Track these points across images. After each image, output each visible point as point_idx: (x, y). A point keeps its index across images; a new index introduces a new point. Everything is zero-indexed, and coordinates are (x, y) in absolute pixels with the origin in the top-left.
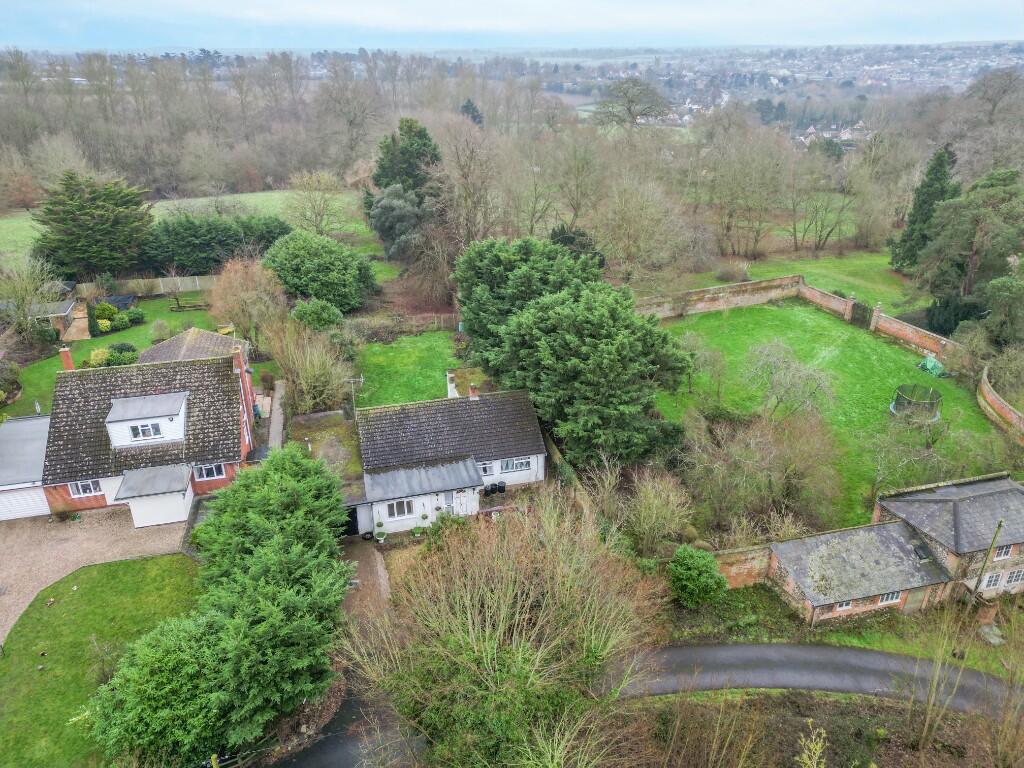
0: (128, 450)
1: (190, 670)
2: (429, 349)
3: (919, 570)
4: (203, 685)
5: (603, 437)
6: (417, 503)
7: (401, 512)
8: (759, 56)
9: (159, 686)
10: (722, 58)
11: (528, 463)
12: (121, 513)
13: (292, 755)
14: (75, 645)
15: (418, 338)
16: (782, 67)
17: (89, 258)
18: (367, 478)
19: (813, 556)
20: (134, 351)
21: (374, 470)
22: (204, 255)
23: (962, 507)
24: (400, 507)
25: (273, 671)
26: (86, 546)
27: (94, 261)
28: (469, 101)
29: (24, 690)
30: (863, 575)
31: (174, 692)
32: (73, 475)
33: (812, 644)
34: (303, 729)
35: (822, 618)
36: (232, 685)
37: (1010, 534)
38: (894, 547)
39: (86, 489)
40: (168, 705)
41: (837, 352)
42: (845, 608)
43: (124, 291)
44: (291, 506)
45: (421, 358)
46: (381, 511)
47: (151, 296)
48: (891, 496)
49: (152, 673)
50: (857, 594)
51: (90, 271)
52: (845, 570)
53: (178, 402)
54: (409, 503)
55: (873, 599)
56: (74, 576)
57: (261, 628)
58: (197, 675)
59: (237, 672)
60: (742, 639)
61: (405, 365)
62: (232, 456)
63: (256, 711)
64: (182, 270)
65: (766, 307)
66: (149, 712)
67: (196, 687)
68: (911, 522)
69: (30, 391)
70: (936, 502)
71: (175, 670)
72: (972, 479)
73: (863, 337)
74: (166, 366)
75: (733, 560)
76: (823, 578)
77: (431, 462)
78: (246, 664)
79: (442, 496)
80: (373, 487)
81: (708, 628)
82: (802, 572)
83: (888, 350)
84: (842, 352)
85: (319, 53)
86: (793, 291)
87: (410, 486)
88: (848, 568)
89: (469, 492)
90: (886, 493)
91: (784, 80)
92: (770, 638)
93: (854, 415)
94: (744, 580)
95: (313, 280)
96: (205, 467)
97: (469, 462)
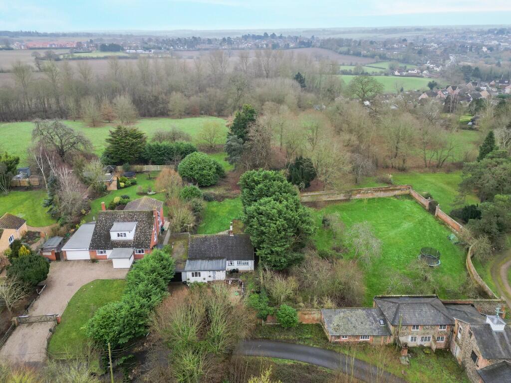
0: (115, 241)
1: (112, 319)
2: (235, 206)
3: (378, 329)
4: (115, 324)
5: (270, 258)
6: (202, 273)
7: (196, 276)
8: (481, 33)
9: (103, 322)
10: (459, 34)
11: (248, 263)
12: (110, 262)
13: (140, 352)
14: (88, 306)
15: (233, 200)
16: (494, 39)
17: (122, 157)
18: (188, 261)
19: (337, 316)
20: (129, 198)
21: (191, 259)
22: (161, 158)
23: (401, 306)
24: (196, 274)
25: (134, 323)
26: (98, 273)
27: (123, 159)
28: (299, 73)
29: (72, 317)
30: (354, 327)
31: (108, 325)
32: (98, 247)
33: (329, 350)
34: (145, 344)
35: (336, 341)
36: (122, 325)
37: (417, 321)
38: (371, 318)
39: (101, 252)
40: (105, 328)
41: (412, 226)
42: (345, 338)
43: (132, 170)
44: (153, 271)
45: (230, 210)
46: (189, 275)
47: (141, 172)
48: (379, 297)
49: (103, 318)
50: (349, 333)
51: (121, 162)
52: (348, 324)
53: (133, 226)
54: (199, 273)
55: (357, 337)
56: (93, 283)
57: (133, 310)
58: (114, 321)
59: (124, 322)
60: (302, 343)
61: (223, 213)
62: (147, 247)
63: (128, 334)
64: (154, 163)
65: (392, 198)
66: (100, 329)
67: (113, 325)
68: (382, 309)
69: (94, 211)
70: (393, 303)
71: (109, 318)
72: (418, 295)
73: (430, 218)
74: (132, 212)
75: (306, 313)
76: (338, 325)
77: (211, 258)
78: (126, 320)
79: (211, 272)
80: (188, 265)
81: (291, 337)
82: (330, 322)
83: (438, 227)
84: (415, 226)
85: (246, 35)
86: (407, 192)
87: (200, 267)
88: (349, 323)
89: (221, 272)
90: (378, 296)
91: (490, 49)
92: (313, 345)
93: (403, 258)
94: (311, 321)
95: (197, 173)
96: (138, 250)
97: (224, 260)
